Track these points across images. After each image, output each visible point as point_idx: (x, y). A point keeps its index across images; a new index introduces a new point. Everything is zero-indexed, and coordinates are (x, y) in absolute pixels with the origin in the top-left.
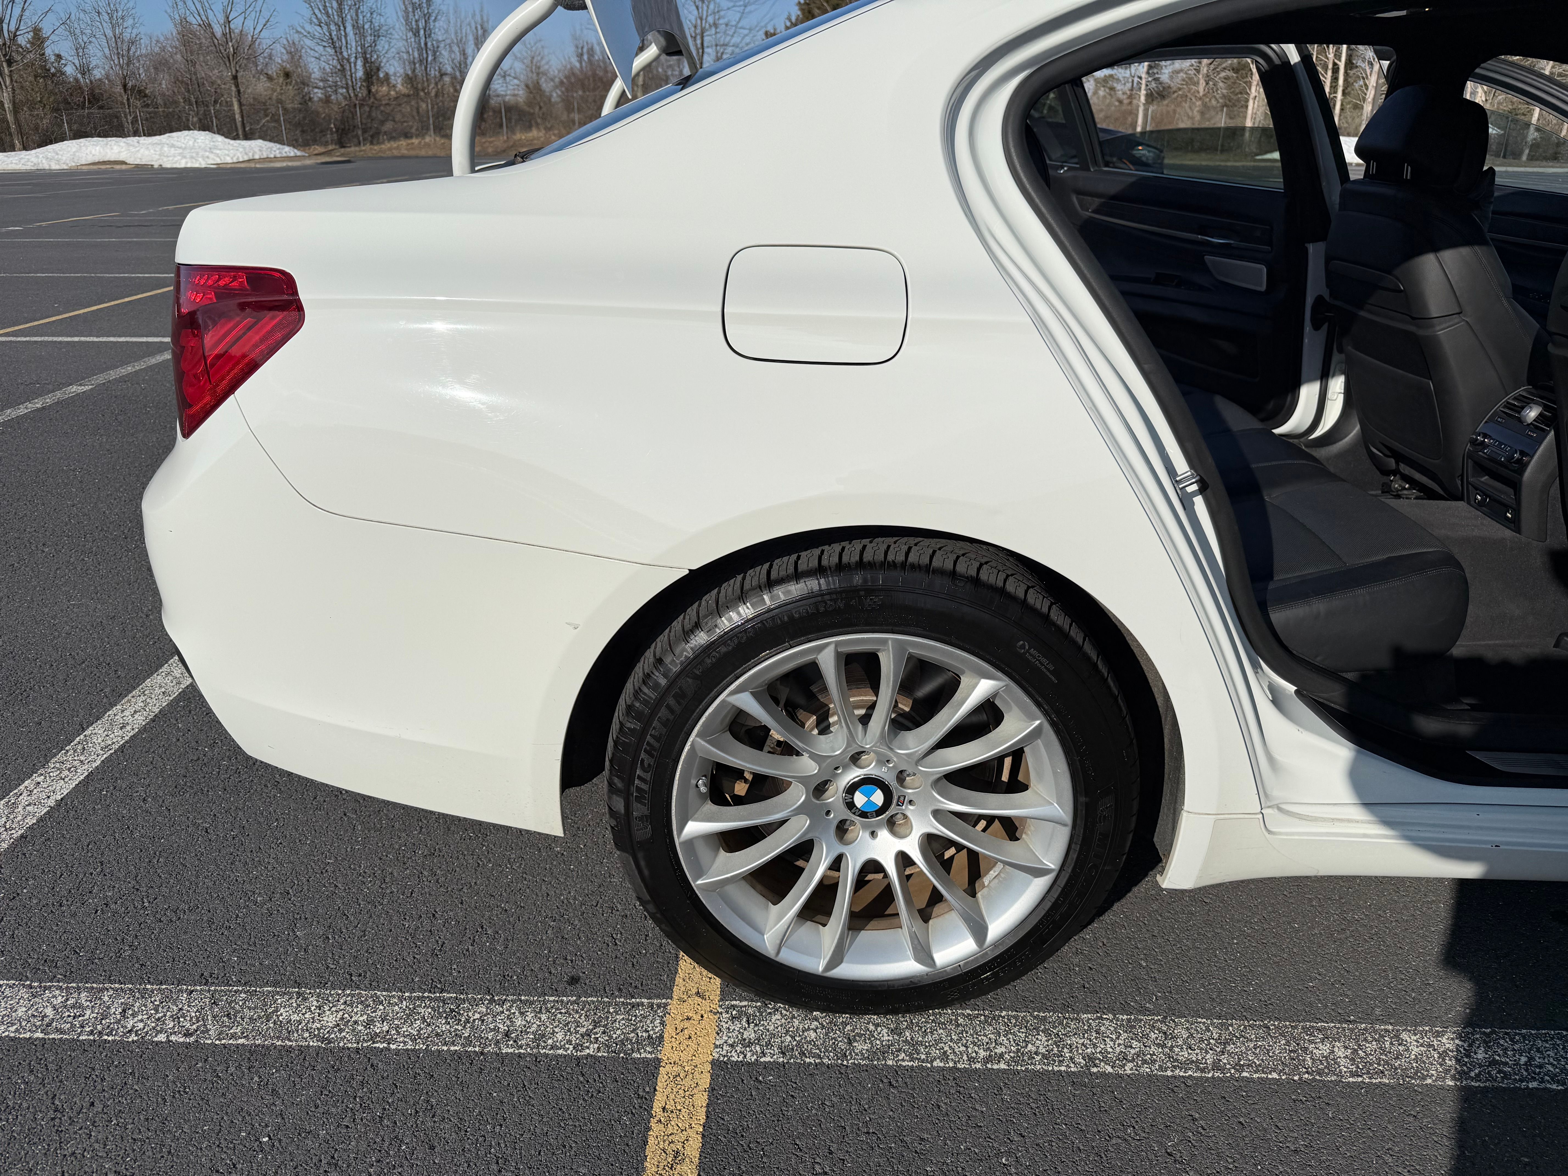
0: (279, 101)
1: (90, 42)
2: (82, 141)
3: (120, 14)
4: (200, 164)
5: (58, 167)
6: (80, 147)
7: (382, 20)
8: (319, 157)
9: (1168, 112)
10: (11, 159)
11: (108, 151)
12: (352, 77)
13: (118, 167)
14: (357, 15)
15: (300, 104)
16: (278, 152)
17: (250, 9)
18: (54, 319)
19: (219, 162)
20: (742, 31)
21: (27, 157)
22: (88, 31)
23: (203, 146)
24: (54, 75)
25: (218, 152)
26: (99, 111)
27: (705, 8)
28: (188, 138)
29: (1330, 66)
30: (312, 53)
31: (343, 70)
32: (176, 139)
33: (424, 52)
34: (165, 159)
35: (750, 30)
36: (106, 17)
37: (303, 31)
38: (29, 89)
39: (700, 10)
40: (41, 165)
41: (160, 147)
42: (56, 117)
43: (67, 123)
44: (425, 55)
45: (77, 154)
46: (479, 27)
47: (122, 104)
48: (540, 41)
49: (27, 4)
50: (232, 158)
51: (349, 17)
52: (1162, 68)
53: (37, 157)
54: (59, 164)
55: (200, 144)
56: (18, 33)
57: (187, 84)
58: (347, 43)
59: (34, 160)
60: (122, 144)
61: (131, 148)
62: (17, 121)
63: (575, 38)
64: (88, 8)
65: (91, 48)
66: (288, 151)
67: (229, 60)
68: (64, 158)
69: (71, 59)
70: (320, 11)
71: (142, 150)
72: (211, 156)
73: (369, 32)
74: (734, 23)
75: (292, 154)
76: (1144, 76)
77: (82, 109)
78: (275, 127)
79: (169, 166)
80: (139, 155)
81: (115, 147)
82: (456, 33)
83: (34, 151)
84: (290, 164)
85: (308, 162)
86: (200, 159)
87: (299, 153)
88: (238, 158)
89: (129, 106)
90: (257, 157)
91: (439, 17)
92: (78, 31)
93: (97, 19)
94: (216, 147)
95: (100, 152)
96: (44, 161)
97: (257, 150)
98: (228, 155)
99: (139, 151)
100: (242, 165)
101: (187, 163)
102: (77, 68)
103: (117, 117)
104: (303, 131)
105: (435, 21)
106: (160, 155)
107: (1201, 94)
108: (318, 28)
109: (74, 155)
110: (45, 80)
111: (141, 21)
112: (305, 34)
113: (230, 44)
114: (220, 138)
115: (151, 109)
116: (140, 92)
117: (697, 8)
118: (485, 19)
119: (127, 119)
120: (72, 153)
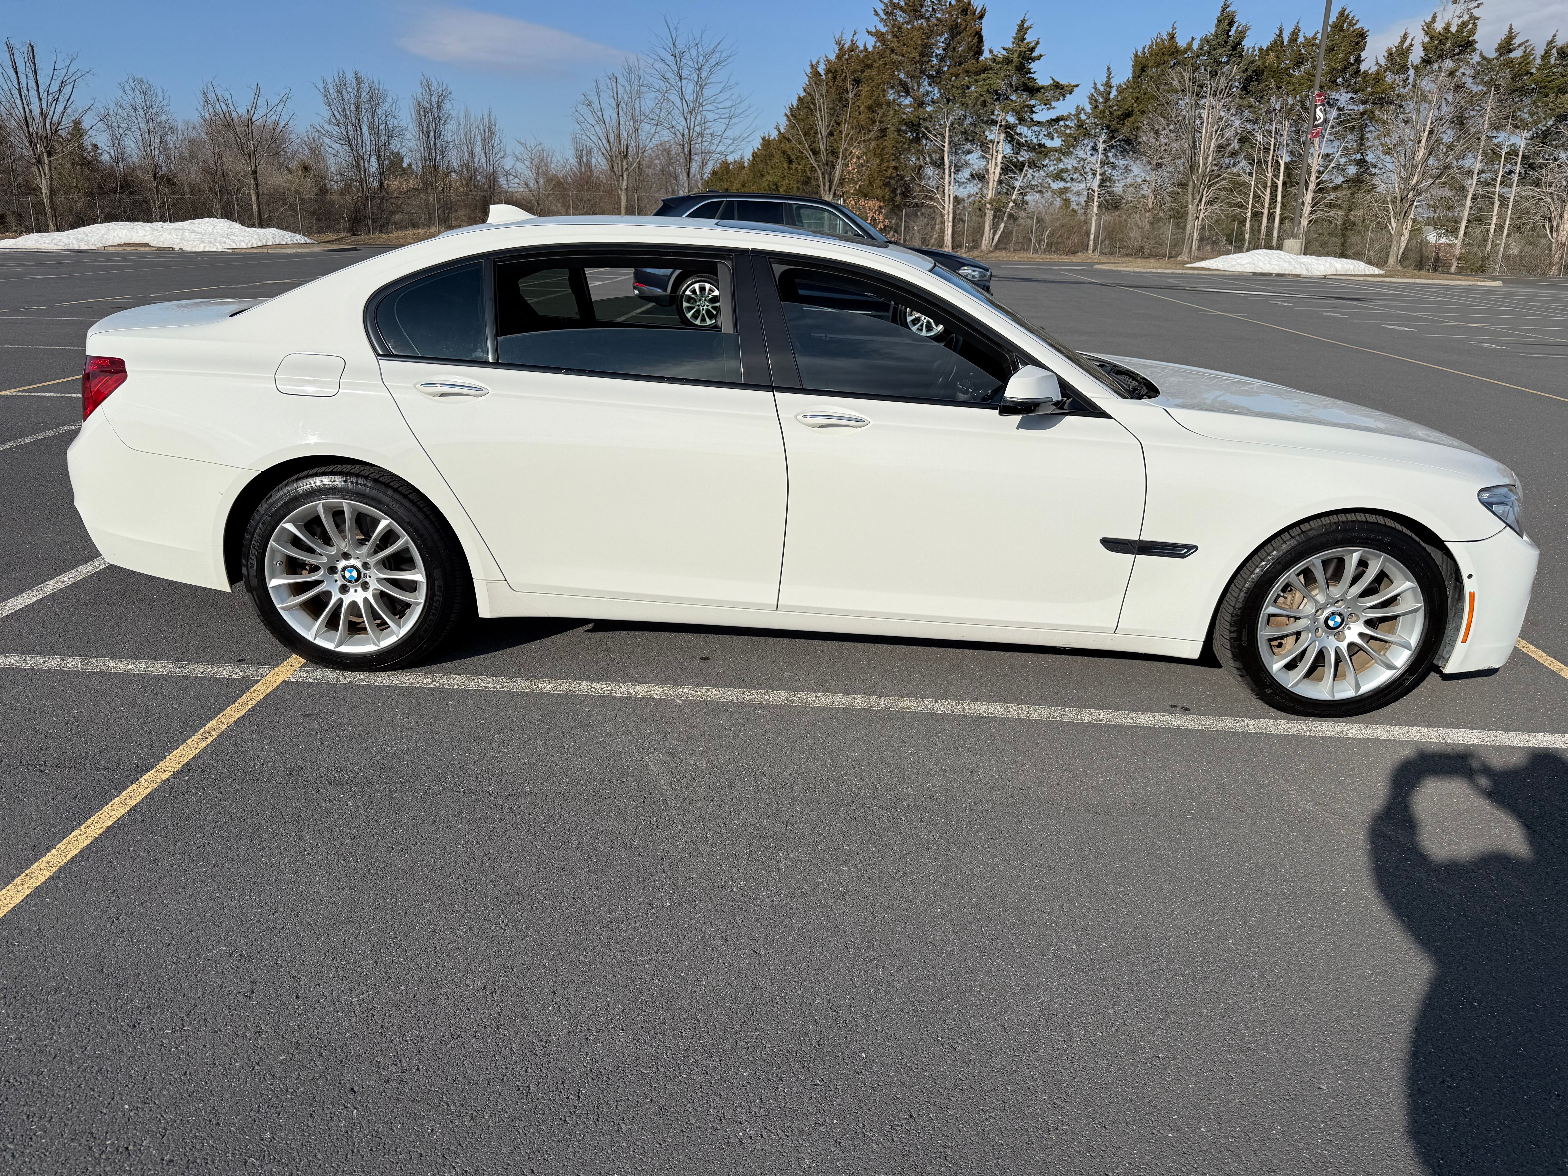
0: (297, 192)
1: (126, 134)
2: (111, 225)
3: (154, 110)
4: (217, 248)
5: (86, 248)
6: (109, 230)
7: (396, 122)
8: (328, 245)
9: (1120, 222)
10: (44, 239)
11: (134, 234)
12: (365, 172)
13: (141, 249)
14: (373, 117)
15: (316, 195)
16: (289, 239)
17: (272, 112)
18: (61, 381)
19: (235, 247)
20: (725, 140)
21: (59, 238)
22: (124, 125)
23: (221, 232)
24: (89, 162)
25: (234, 238)
26: (130, 196)
27: (693, 119)
28: (208, 224)
29: (1269, 184)
30: (330, 150)
31: (358, 166)
32: (197, 225)
33: (433, 151)
34: (185, 243)
35: (734, 140)
36: (142, 113)
37: (322, 130)
38: (66, 175)
39: (688, 121)
40: (71, 245)
41: (181, 232)
42: (89, 201)
43: (99, 206)
44: (434, 155)
45: (105, 236)
46: (487, 130)
47: (152, 190)
48: (540, 144)
49: (69, 103)
50: (247, 244)
51: (365, 119)
52: (1114, 182)
53: (69, 238)
54: (87, 245)
55: (218, 230)
56: (59, 128)
57: (213, 174)
58: (362, 142)
59: (66, 241)
60: (147, 228)
61: (155, 232)
62: (52, 202)
63: (575, 141)
64: (126, 104)
65: (126, 140)
66: (299, 238)
67: (250, 157)
68: (93, 240)
69: (107, 149)
70: (339, 112)
71: (165, 234)
72: (228, 241)
73: (384, 132)
74: (720, 133)
75: (303, 242)
76: (1096, 189)
77: (115, 193)
78: (292, 215)
79: (188, 249)
80: (162, 239)
81: (140, 231)
82: (466, 135)
83: (65, 233)
84: (299, 250)
85: (316, 249)
86: (218, 244)
87: (309, 241)
88: (252, 245)
89: (158, 193)
90: (270, 243)
91: (448, 121)
92: (115, 125)
93: (134, 114)
94: (232, 234)
95: (126, 235)
96: (74, 242)
97: (270, 237)
98: (243, 241)
99: (162, 235)
100: (256, 251)
101: (205, 247)
102: (112, 158)
103: (146, 202)
104: (318, 220)
105: (444, 124)
106: (181, 239)
107: (1150, 206)
108: (336, 128)
109: (103, 237)
110: (82, 167)
111: (173, 117)
112: (324, 132)
113: (252, 142)
114: (237, 226)
115: (178, 196)
116: (169, 180)
117: (686, 119)
118: (493, 122)
119: (155, 204)
120: (100, 235)
